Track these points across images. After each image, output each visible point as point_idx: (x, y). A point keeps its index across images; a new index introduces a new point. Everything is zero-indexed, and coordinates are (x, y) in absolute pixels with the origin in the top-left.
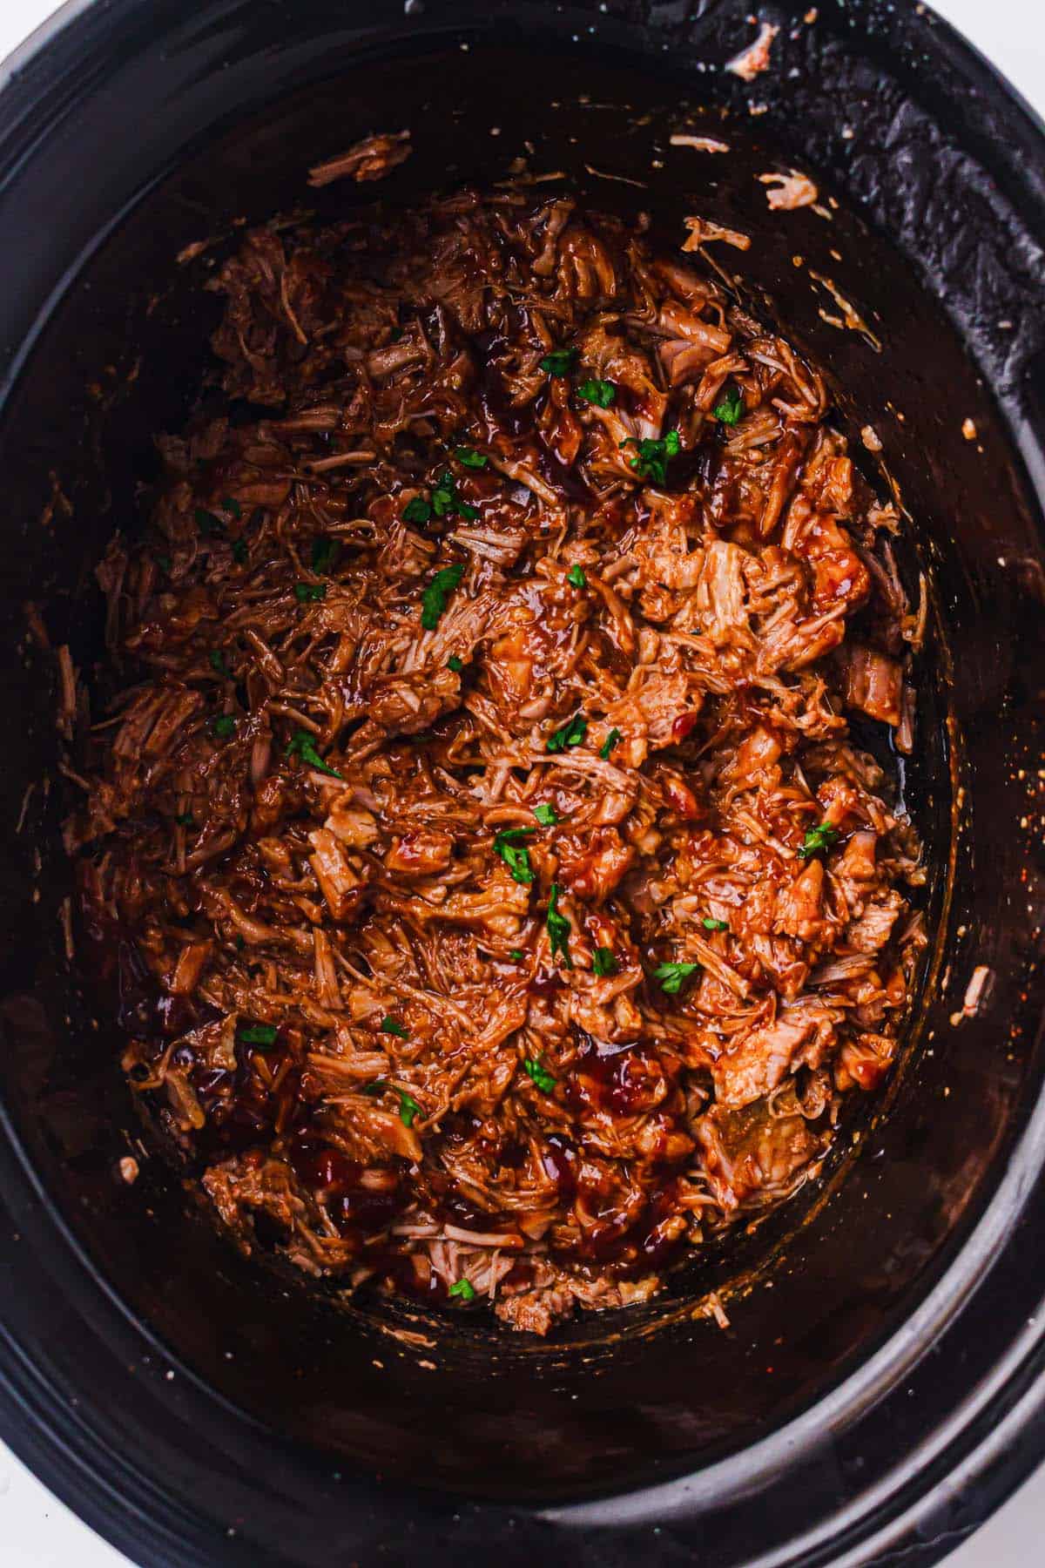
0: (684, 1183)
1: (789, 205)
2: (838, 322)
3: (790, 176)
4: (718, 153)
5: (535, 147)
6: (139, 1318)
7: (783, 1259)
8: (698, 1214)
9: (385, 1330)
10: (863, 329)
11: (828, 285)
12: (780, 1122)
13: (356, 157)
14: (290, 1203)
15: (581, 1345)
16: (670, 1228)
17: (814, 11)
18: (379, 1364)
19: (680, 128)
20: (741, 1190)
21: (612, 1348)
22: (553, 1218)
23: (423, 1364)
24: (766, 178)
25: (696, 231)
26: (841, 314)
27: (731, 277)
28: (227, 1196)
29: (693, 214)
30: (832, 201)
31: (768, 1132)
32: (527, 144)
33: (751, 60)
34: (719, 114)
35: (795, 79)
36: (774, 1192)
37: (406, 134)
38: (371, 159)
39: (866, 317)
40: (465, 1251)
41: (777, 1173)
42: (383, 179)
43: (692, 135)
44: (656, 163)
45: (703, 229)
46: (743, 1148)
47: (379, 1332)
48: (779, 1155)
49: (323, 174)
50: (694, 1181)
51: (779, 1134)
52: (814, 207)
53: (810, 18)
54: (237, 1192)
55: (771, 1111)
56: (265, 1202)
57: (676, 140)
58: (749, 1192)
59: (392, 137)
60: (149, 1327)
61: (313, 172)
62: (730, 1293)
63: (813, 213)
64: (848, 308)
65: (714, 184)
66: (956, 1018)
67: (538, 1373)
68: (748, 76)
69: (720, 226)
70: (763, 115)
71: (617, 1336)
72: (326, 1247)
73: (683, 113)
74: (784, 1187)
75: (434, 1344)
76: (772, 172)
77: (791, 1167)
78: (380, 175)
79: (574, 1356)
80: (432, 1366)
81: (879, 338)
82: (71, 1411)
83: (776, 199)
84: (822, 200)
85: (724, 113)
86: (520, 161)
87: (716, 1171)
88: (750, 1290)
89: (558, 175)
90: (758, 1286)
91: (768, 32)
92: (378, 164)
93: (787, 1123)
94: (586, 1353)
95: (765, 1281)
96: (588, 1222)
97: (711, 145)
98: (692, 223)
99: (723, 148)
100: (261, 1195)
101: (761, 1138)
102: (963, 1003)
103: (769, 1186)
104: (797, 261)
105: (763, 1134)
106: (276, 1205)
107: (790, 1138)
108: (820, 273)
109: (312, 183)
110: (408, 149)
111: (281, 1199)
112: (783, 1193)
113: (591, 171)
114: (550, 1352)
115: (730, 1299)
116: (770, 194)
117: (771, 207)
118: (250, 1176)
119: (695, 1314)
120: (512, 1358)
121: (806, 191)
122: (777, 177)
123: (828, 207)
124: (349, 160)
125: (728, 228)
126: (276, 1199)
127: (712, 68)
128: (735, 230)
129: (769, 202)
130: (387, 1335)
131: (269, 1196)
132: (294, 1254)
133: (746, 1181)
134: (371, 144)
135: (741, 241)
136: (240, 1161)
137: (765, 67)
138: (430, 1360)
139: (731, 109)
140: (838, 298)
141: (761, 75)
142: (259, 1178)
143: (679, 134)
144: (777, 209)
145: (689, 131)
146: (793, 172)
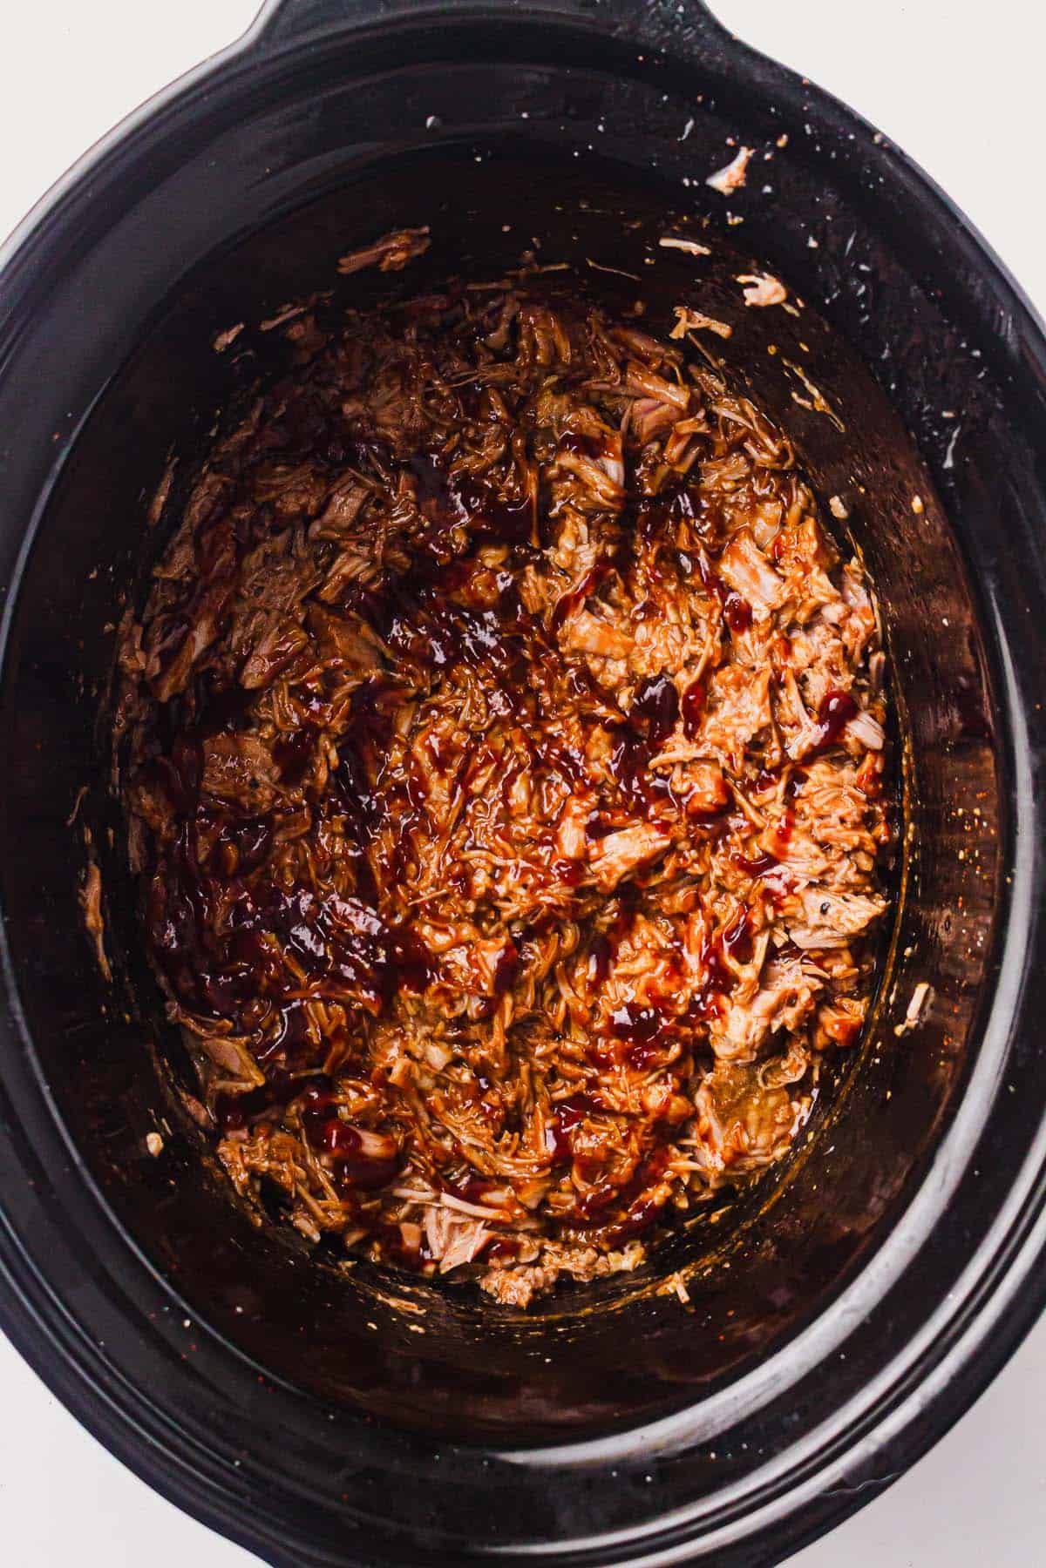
0: (675, 1151)
1: (763, 303)
2: (808, 404)
3: (763, 277)
4: (701, 255)
5: (542, 243)
6: (161, 1272)
7: (740, 1243)
8: (686, 1179)
9: (380, 1298)
10: (830, 412)
11: (799, 372)
12: (768, 1093)
13: (381, 249)
14: (292, 1172)
15: (557, 1317)
16: (657, 1195)
17: (785, 137)
18: (374, 1326)
19: (668, 233)
20: (728, 1154)
21: (584, 1319)
22: (548, 1185)
23: (414, 1328)
24: (742, 279)
25: (683, 320)
26: (811, 398)
27: (716, 360)
28: (240, 1166)
29: (681, 304)
30: (799, 301)
31: (756, 1101)
32: (534, 239)
33: (730, 176)
34: (700, 223)
35: (767, 194)
36: (758, 1158)
37: (426, 229)
38: (395, 251)
39: (831, 402)
40: (459, 1220)
41: (762, 1140)
42: (406, 268)
43: (679, 239)
44: (647, 260)
45: (689, 320)
46: (735, 1114)
47: (374, 1299)
48: (766, 1124)
49: (352, 262)
50: (683, 1149)
51: (766, 1104)
52: (784, 305)
53: (782, 142)
54: (247, 1159)
55: (761, 1083)
56: (269, 1170)
57: (664, 243)
58: (737, 1157)
59: (415, 232)
60: (169, 1281)
61: (343, 261)
62: (692, 1274)
63: (784, 311)
64: (815, 392)
65: (699, 281)
66: (899, 1030)
67: (516, 1339)
68: (727, 191)
69: (705, 316)
70: (739, 225)
71: (589, 1310)
72: (325, 1210)
73: (670, 221)
74: (767, 1155)
75: (424, 1311)
76: (749, 273)
77: (774, 1137)
78: (403, 265)
79: (549, 1327)
80: (421, 1330)
81: (843, 422)
82: (99, 1353)
83: (751, 297)
84: (790, 300)
85: (706, 222)
86: (529, 254)
87: (706, 1137)
88: (710, 1270)
89: (564, 266)
90: (717, 1267)
91: (744, 154)
92: (401, 256)
93: (772, 1095)
94: (560, 1323)
95: (724, 1262)
96: (582, 1186)
97: (695, 248)
98: (681, 312)
99: (706, 251)
100: (266, 1164)
101: (750, 1107)
102: (905, 1016)
103: (754, 1152)
104: (772, 350)
105: (752, 1103)
106: (281, 1173)
107: (775, 1109)
108: (792, 361)
109: (343, 270)
110: (428, 242)
111: (284, 1167)
112: (765, 1160)
113: (591, 264)
114: (529, 1322)
115: (693, 1279)
116: (747, 292)
117: (747, 303)
118: (259, 1145)
119: (660, 1292)
120: (494, 1326)
121: (776, 292)
122: (752, 278)
123: (796, 306)
124: (375, 251)
125: (712, 318)
126: (280, 1167)
127: (695, 183)
128: (718, 320)
129: (745, 299)
130: (382, 1303)
131: (274, 1163)
132: (296, 1218)
133: (735, 1145)
134: (394, 238)
135: (723, 330)
136: (251, 1133)
137: (741, 183)
138: (420, 1325)
139: (712, 220)
140: (807, 384)
141: (738, 190)
142: (266, 1147)
143: (667, 237)
144: (753, 305)
145: (675, 236)
146: (765, 275)
